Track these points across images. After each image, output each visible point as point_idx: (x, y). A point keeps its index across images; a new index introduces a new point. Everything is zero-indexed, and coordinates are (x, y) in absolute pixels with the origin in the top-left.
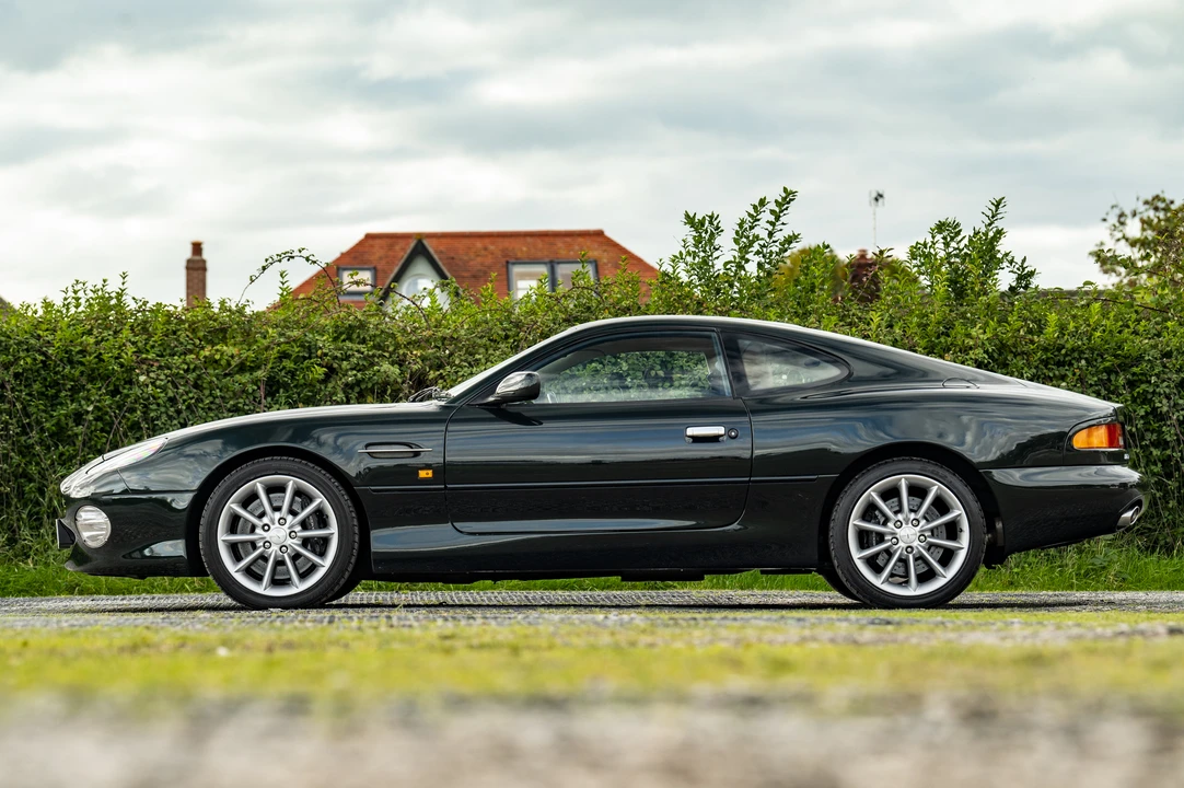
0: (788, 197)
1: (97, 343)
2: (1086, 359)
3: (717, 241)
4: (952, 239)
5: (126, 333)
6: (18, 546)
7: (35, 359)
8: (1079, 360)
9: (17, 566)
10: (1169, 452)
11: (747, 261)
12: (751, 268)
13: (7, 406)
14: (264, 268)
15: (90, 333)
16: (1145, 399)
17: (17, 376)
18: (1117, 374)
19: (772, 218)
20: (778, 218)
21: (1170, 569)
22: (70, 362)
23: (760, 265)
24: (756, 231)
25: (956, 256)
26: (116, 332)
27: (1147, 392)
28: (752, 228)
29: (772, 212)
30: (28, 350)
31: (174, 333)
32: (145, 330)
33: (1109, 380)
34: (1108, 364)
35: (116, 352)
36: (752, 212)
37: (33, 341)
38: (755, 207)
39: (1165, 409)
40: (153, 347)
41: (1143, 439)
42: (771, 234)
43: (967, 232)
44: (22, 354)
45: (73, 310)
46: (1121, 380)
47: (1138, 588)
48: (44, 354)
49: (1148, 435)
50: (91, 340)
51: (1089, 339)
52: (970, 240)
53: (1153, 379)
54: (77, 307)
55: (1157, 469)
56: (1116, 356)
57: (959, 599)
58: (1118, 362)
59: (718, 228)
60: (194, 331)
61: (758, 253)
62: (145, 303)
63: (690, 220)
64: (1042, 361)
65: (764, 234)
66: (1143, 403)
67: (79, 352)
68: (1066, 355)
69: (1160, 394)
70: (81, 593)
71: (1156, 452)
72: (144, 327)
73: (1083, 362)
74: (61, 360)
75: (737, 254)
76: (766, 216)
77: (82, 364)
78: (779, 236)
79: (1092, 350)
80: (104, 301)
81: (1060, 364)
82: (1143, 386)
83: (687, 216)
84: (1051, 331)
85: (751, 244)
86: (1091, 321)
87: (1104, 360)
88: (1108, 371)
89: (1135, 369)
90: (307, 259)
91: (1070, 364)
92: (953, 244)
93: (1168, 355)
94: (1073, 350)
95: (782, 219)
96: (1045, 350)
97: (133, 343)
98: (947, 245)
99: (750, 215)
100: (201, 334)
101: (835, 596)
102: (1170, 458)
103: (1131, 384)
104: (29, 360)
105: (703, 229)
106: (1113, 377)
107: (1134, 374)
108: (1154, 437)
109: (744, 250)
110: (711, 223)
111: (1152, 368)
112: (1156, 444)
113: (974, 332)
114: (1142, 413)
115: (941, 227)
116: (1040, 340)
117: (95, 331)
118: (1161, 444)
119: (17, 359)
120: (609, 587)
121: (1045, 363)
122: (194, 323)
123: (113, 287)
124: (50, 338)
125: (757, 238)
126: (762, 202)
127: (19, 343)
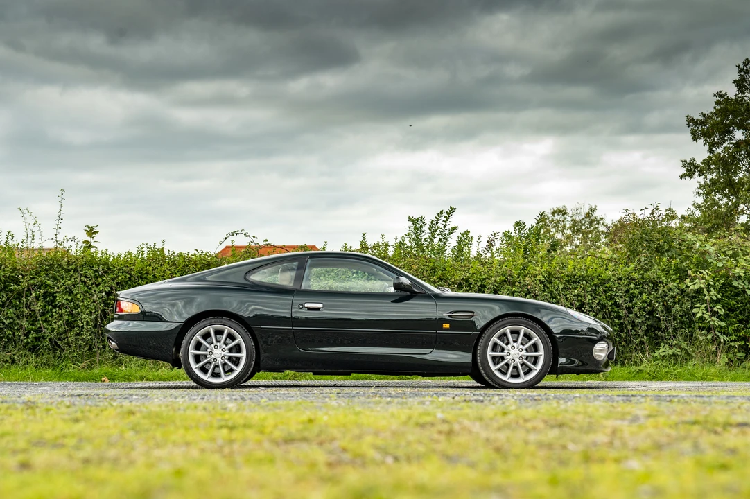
0: (452, 210)
1: (153, 270)
2: (586, 281)
3: (424, 229)
4: (522, 229)
5: (166, 265)
6: (118, 359)
7: (126, 277)
8: (582, 281)
9: (118, 369)
10: (622, 321)
11: (435, 238)
12: (436, 241)
13: (113, 297)
14: (226, 238)
15: (150, 265)
16: (611, 298)
17: (118, 284)
18: (599, 287)
19: (445, 219)
20: (447, 220)
21: (626, 372)
22: (141, 278)
23: (440, 240)
24: (439, 225)
25: (523, 237)
26: (161, 265)
27: (612, 295)
28: (437, 223)
29: (445, 217)
30: (123, 273)
31: (187, 266)
32: (174, 264)
33: (596, 290)
34: (595, 283)
35: (162, 274)
36: (437, 216)
37: (125, 269)
38: (438, 214)
39: (621, 302)
40: (178, 272)
41: (610, 315)
42: (445, 226)
43: (528, 226)
44: (120, 274)
45: (140, 256)
46: (601, 290)
47: (613, 380)
48: (130, 274)
49: (613, 314)
50: (151, 268)
51: (587, 271)
52: (529, 230)
53: (615, 289)
54: (142, 255)
55: (617, 328)
56: (599, 279)
57: (539, 385)
58: (599, 282)
59: (424, 223)
60: (196, 265)
61: (439, 234)
62: (174, 253)
63: (412, 220)
64: (566, 281)
65: (442, 226)
66: (610, 300)
67: (146, 273)
68: (577, 279)
69: (618, 296)
70: (147, 380)
71: (616, 321)
72: (174, 263)
73: (584, 282)
74: (137, 277)
75: (430, 235)
76: (443, 219)
77: (147, 279)
78: (448, 227)
79: (588, 276)
80: (155, 253)
81: (574, 282)
82: (610, 292)
83: (410, 218)
84: (570, 267)
85: (436, 231)
86: (588, 264)
87: (593, 281)
88: (595, 285)
89: (607, 285)
90: (245, 235)
91: (579, 283)
92: (522, 232)
93: (620, 279)
94: (580, 277)
95: (449, 220)
96: (568, 276)
97: (169, 270)
98: (520, 232)
99: (436, 218)
100: (199, 266)
101: (473, 383)
102: (622, 323)
103: (605, 291)
104: (123, 277)
105: (417, 223)
106: (597, 288)
107: (606, 287)
108: (615, 314)
109: (433, 233)
110: (421, 220)
111: (614, 284)
112: (616, 318)
113: (537, 268)
114: (610, 304)
115: (518, 224)
116: (565, 272)
117: (152, 265)
118: (619, 317)
119: (118, 276)
120: (382, 379)
121: (568, 282)
122: (196, 261)
123: (159, 246)
124: (132, 267)
125: (439, 228)
126: (442, 212)
127: (119, 269)
